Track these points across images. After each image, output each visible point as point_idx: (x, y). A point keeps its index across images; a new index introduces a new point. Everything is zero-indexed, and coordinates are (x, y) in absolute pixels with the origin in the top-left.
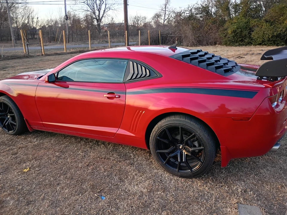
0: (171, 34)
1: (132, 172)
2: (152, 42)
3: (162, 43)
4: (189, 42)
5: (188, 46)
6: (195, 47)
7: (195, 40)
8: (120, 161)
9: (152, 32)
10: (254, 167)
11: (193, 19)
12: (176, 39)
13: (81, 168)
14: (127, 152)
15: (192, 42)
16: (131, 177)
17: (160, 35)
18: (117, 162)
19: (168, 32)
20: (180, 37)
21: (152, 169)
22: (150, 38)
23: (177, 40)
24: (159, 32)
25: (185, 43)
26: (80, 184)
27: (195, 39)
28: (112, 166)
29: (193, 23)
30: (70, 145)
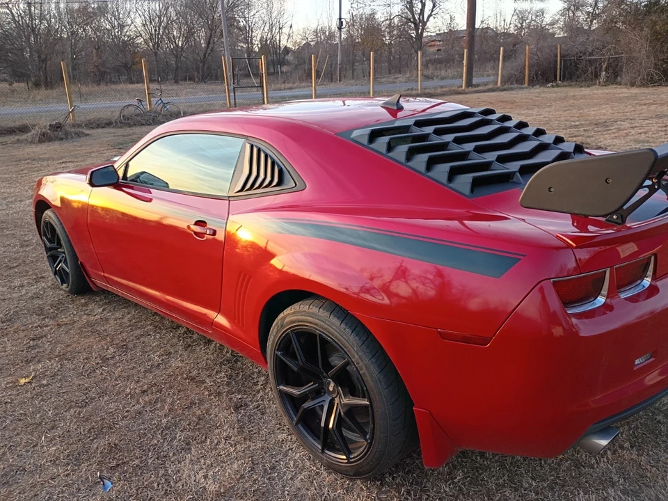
0: (591, 54)
1: (225, 428)
2: (536, 75)
3: (564, 79)
4: (639, 75)
5: (633, 85)
6: (652, 87)
7: (659, 69)
8: (219, 394)
9: (540, 50)
10: (566, 481)
11: (655, 12)
12: (604, 67)
13: (127, 395)
14: (257, 370)
15: (648, 75)
16: (211, 443)
17: (561, 57)
18: (210, 395)
19: (582, 49)
20: (614, 61)
21: (279, 429)
22: (531, 66)
23: (606, 68)
24: (557, 49)
25: (625, 78)
26: (91, 438)
27: (655, 64)
28: (193, 403)
29: (655, 23)
30: (151, 333)
